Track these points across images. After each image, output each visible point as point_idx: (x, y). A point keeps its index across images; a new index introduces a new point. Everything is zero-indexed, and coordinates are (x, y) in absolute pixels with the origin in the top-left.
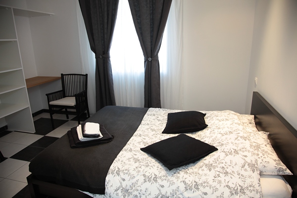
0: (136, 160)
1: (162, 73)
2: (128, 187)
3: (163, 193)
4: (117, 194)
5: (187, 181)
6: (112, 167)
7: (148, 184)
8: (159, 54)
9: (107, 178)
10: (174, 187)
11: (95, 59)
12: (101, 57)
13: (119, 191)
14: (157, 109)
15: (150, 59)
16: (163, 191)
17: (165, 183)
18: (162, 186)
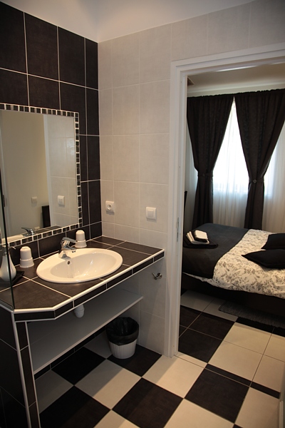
0: (238, 260)
1: (267, 197)
2: (231, 276)
3: (259, 282)
4: (223, 279)
5: (278, 276)
6: (219, 261)
7: (247, 275)
8: (265, 177)
9: (216, 267)
10: (268, 279)
11: (197, 177)
12: (204, 175)
13: (224, 277)
14: (258, 231)
15: (255, 181)
16: (259, 281)
17: (260, 275)
18: (258, 277)
